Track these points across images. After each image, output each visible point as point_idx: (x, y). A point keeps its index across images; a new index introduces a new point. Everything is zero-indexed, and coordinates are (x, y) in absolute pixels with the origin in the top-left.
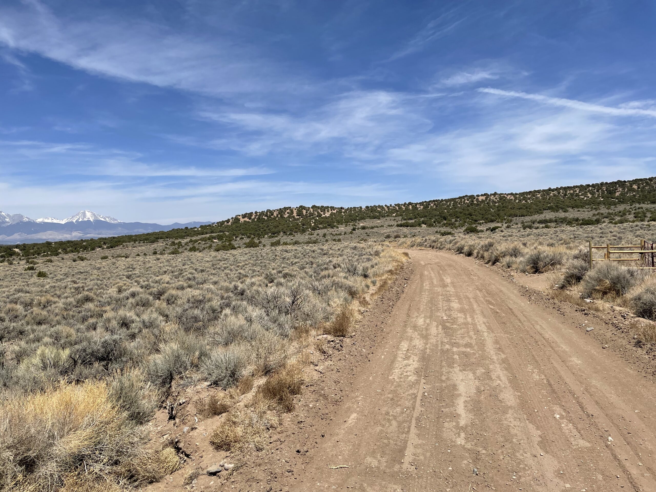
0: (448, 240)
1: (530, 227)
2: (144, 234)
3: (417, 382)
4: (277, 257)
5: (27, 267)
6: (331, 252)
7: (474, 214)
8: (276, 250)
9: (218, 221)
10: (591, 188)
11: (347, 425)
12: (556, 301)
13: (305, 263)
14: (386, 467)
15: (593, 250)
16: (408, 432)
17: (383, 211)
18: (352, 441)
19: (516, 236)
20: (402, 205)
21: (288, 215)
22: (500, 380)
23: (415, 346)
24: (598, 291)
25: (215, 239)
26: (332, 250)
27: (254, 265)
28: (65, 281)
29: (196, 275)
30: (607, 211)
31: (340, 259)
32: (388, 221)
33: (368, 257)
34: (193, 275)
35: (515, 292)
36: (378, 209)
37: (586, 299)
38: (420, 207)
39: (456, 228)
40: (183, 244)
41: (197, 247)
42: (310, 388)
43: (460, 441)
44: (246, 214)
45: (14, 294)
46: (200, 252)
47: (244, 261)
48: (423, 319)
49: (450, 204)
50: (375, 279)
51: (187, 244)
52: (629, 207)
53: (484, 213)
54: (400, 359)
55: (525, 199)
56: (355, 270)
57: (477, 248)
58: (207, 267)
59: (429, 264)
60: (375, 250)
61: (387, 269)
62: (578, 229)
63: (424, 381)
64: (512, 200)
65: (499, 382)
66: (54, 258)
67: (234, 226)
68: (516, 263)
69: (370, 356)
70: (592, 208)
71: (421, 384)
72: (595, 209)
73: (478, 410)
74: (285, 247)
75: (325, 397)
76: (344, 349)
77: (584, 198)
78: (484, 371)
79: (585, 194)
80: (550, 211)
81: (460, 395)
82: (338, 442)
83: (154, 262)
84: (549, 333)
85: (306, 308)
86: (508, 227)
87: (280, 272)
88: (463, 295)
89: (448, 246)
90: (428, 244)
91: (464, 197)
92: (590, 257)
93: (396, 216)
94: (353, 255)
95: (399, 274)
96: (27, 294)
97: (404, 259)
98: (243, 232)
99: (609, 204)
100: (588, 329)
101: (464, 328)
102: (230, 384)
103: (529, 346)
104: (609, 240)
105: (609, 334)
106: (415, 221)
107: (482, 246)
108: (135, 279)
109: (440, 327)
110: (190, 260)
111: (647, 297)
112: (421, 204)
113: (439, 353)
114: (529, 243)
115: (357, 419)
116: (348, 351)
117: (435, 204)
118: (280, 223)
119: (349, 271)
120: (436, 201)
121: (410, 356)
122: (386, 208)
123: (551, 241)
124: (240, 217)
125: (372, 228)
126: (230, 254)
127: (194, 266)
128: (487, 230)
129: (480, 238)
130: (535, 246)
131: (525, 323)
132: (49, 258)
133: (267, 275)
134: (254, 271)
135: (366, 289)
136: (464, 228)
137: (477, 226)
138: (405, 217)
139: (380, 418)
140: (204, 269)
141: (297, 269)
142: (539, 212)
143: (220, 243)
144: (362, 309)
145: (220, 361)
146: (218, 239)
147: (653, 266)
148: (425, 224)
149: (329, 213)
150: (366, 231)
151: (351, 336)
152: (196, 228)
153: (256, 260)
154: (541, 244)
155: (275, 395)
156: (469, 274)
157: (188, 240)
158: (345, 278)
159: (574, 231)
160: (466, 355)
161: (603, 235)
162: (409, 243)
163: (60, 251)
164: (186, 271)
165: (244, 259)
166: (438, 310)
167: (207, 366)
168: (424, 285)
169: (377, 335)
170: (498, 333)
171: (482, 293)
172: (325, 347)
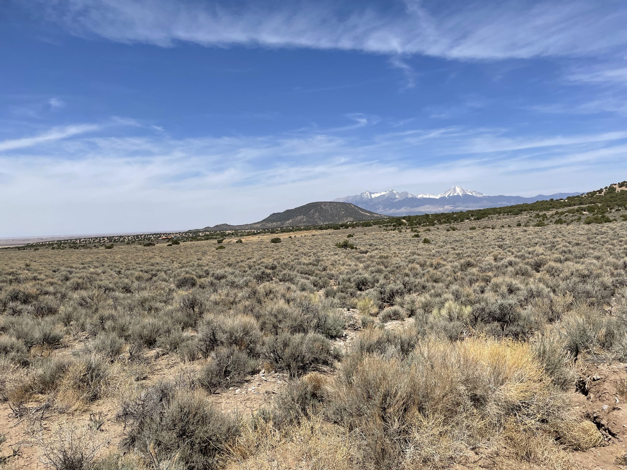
2: (507, 207)
5: (413, 234)
25: (585, 211)
28: (446, 247)
29: (572, 249)
34: (568, 249)
40: (548, 216)
41: (564, 220)
45: (410, 256)
46: (567, 224)
58: (583, 241)
66: (431, 228)
67: (608, 196)
83: (522, 233)
96: (420, 257)
98: (620, 203)
108: (508, 249)
110: (560, 232)
124: (617, 186)
132: (427, 228)
143: (591, 215)
146: (589, 211)
152: (562, 199)
157: (554, 212)
163: (436, 222)
164: (559, 244)
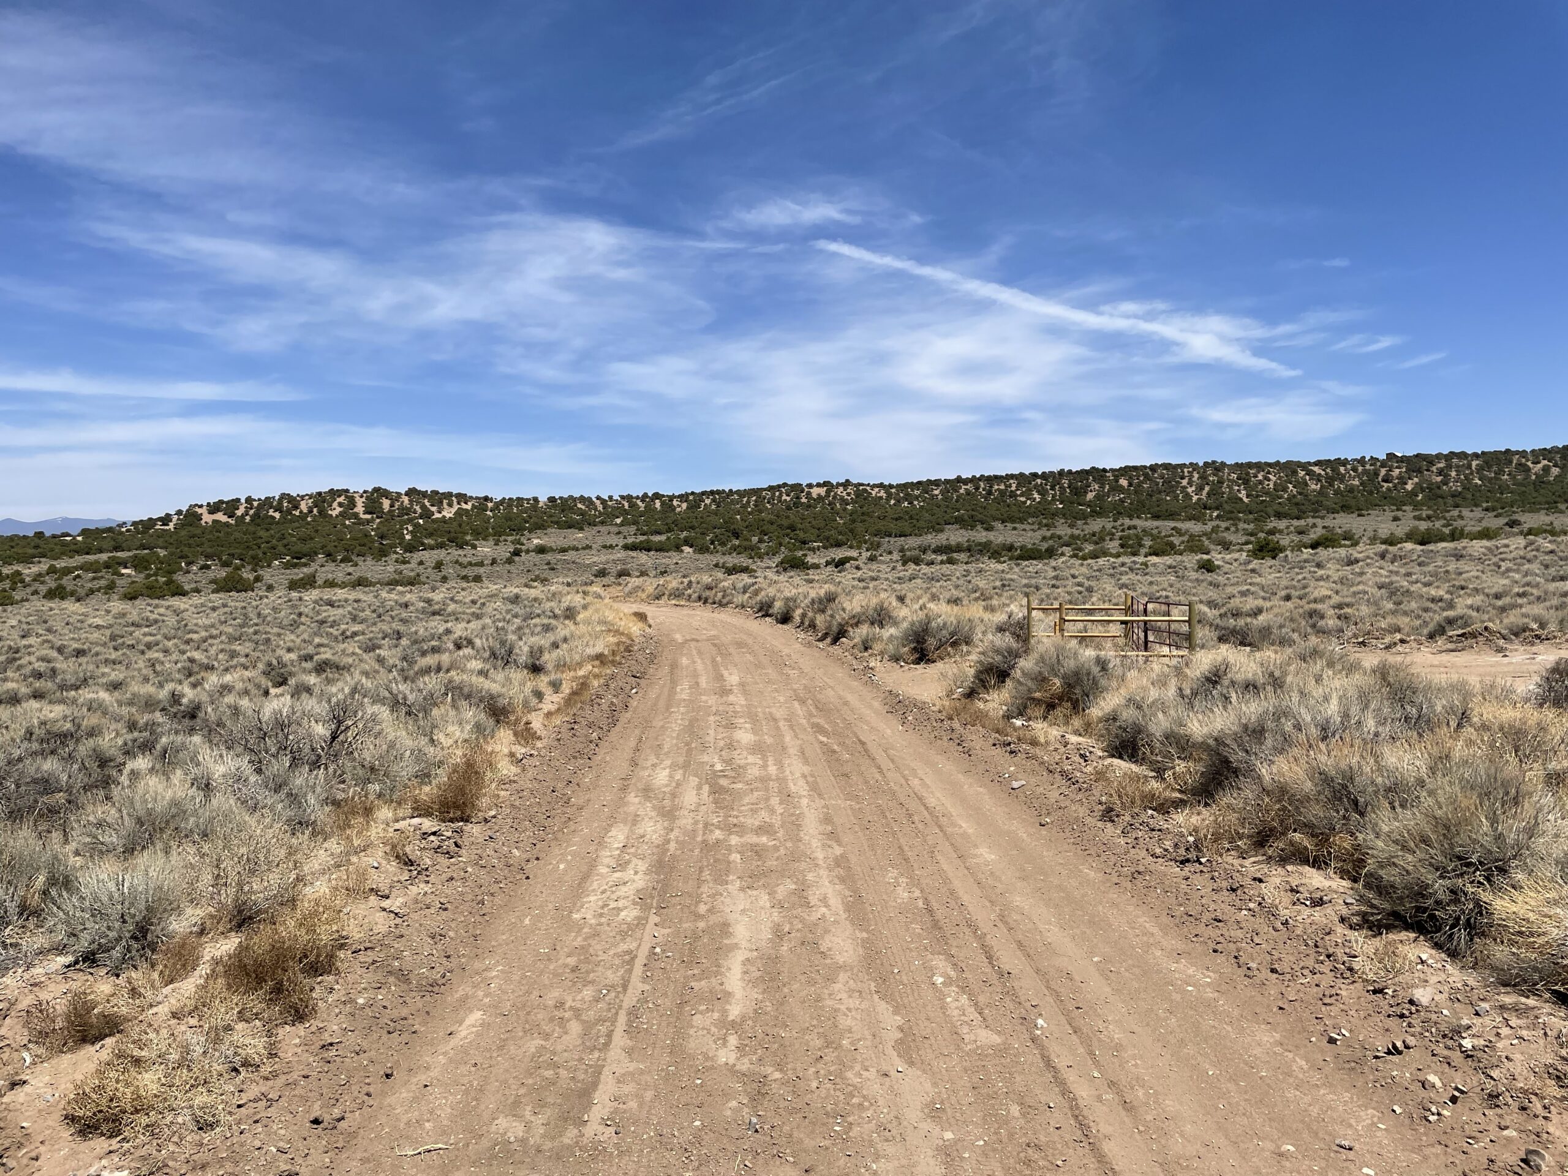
0: (740, 585)
1: (917, 561)
3: (640, 923)
4: (303, 619)
6: (452, 607)
7: (800, 526)
8: (301, 599)
9: (137, 519)
10: (1039, 481)
11: (454, 1042)
12: (956, 724)
13: (380, 635)
14: (543, 1136)
15: (1034, 613)
16: (607, 1045)
17: (590, 510)
18: (465, 1080)
19: (887, 579)
20: (637, 498)
21: (339, 509)
22: (827, 906)
23: (642, 837)
24: (1037, 702)
25: (126, 567)
26: (456, 602)
27: (236, 640)
29: (60, 665)
30: (1069, 531)
31: (475, 625)
32: (605, 535)
33: (546, 621)
34: (52, 665)
35: (876, 704)
36: (579, 506)
37: (1014, 720)
38: (679, 506)
39: (761, 557)
40: (28, 579)
41: (69, 588)
42: (362, 957)
43: (726, 1056)
44: (221, 502)
46: (78, 600)
47: (206, 628)
48: (668, 770)
49: (748, 502)
50: (559, 676)
51: (38, 578)
52: (1112, 524)
53: (822, 525)
54: (603, 870)
55: (909, 498)
56: (510, 652)
57: (803, 605)
58: (97, 644)
59: (693, 640)
60: (564, 605)
61: (590, 651)
62: (1011, 569)
63: (657, 919)
64: (881, 498)
65: (824, 910)
67: (183, 533)
68: (880, 639)
69: (530, 865)
70: (1039, 524)
71: (648, 927)
72: (1046, 525)
73: (772, 980)
74: (328, 594)
75: (403, 976)
76: (463, 852)
77: (1025, 502)
78: (794, 887)
79: (1028, 494)
80: (958, 526)
81: (736, 946)
82: (426, 1086)
84: (939, 795)
85: (368, 751)
86: (872, 559)
87: (308, 658)
88: (764, 713)
89: (739, 599)
90: (694, 592)
91: (779, 486)
92: (1028, 628)
93: (622, 524)
94: (508, 617)
95: (620, 663)
97: (635, 628)
98: (209, 550)
99: (1072, 517)
100: (1015, 785)
101: (757, 789)
102: (132, 958)
103: (893, 824)
104: (1069, 593)
105: (1054, 795)
106: (668, 538)
107: (813, 602)
109: (706, 788)
110: (45, 622)
111: (1128, 715)
112: (683, 497)
113: (697, 851)
114: (910, 595)
115: (481, 1025)
116: (473, 857)
117: (714, 500)
118: (317, 531)
119: (494, 655)
120: (718, 492)
121: (628, 862)
122: (598, 502)
123: (956, 593)
124: (203, 511)
125: (564, 550)
126: (168, 608)
127: (54, 640)
128: (828, 563)
129: (811, 581)
130: (921, 602)
131: (889, 775)
133: (270, 664)
134: (233, 654)
135: (534, 701)
136: (777, 559)
137: (805, 555)
138: (645, 528)
139: (540, 1016)
140: (85, 647)
141: (357, 651)
142: (936, 527)
143: (140, 578)
144: (520, 751)
145: (105, 899)
146: (135, 567)
147: (1146, 649)
148: (691, 547)
149: (454, 510)
150: (549, 557)
151: (486, 821)
152: (68, 535)
153: (242, 626)
154: (934, 598)
155: (260, 980)
156: (780, 663)
157: (44, 566)
158: (482, 673)
159: (1003, 571)
160: (758, 852)
161: (1058, 583)
162: (650, 589)
165: (207, 622)
166: (704, 748)
167: (67, 914)
168: (678, 689)
169: (553, 813)
170: (830, 798)
171: (804, 709)
172: (412, 850)
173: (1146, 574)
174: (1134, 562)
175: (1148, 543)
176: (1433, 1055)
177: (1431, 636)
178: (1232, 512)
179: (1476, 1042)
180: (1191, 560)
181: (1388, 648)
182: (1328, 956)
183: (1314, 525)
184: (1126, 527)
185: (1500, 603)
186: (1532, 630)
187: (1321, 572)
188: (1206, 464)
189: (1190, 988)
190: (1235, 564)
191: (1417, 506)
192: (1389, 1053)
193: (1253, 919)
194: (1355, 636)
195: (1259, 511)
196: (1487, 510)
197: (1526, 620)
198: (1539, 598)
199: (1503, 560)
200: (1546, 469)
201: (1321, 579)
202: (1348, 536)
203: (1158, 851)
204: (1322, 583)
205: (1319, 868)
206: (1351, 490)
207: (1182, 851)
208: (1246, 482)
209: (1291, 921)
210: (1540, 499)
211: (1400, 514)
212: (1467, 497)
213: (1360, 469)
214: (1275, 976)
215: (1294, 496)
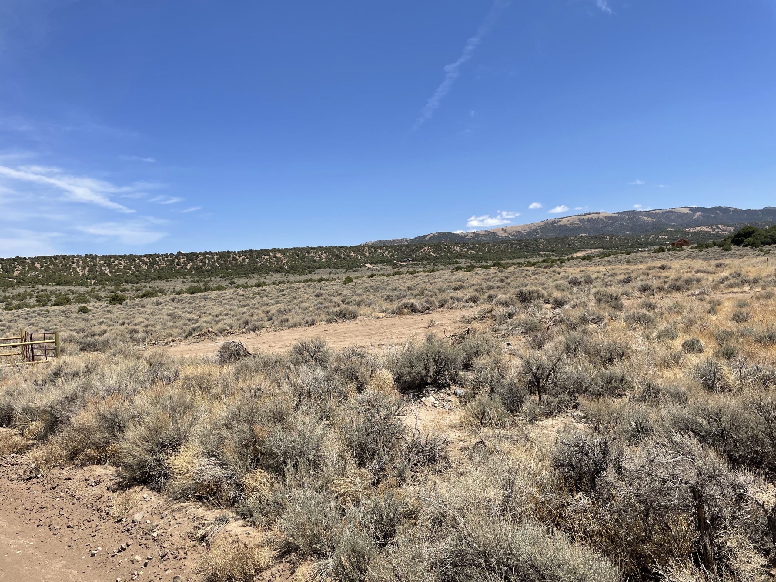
99: (5, 286)
147: (33, 360)
173: (47, 317)
174: (41, 310)
175: (53, 298)
176: (140, 545)
177: (186, 337)
178: (102, 281)
179: (159, 532)
180: (74, 307)
181: (166, 344)
182: (98, 510)
183: (145, 286)
184: (40, 290)
185: (217, 319)
186: (227, 330)
187: (143, 310)
188: (86, 255)
189: (19, 552)
190: (100, 308)
191: (192, 276)
192: (120, 551)
193: (62, 501)
194: (151, 340)
195: (116, 280)
196: (221, 277)
197: (225, 326)
198: (233, 316)
199: (223, 300)
200: (244, 259)
201: (142, 313)
202: (162, 291)
203: (14, 477)
204: (142, 315)
205: (101, 464)
206: (162, 269)
207: (28, 473)
208: (109, 265)
209: (81, 497)
210: (242, 272)
211: (185, 280)
212: (212, 272)
213: (166, 259)
214: (69, 529)
215: (134, 272)
